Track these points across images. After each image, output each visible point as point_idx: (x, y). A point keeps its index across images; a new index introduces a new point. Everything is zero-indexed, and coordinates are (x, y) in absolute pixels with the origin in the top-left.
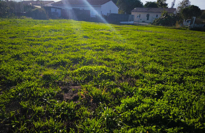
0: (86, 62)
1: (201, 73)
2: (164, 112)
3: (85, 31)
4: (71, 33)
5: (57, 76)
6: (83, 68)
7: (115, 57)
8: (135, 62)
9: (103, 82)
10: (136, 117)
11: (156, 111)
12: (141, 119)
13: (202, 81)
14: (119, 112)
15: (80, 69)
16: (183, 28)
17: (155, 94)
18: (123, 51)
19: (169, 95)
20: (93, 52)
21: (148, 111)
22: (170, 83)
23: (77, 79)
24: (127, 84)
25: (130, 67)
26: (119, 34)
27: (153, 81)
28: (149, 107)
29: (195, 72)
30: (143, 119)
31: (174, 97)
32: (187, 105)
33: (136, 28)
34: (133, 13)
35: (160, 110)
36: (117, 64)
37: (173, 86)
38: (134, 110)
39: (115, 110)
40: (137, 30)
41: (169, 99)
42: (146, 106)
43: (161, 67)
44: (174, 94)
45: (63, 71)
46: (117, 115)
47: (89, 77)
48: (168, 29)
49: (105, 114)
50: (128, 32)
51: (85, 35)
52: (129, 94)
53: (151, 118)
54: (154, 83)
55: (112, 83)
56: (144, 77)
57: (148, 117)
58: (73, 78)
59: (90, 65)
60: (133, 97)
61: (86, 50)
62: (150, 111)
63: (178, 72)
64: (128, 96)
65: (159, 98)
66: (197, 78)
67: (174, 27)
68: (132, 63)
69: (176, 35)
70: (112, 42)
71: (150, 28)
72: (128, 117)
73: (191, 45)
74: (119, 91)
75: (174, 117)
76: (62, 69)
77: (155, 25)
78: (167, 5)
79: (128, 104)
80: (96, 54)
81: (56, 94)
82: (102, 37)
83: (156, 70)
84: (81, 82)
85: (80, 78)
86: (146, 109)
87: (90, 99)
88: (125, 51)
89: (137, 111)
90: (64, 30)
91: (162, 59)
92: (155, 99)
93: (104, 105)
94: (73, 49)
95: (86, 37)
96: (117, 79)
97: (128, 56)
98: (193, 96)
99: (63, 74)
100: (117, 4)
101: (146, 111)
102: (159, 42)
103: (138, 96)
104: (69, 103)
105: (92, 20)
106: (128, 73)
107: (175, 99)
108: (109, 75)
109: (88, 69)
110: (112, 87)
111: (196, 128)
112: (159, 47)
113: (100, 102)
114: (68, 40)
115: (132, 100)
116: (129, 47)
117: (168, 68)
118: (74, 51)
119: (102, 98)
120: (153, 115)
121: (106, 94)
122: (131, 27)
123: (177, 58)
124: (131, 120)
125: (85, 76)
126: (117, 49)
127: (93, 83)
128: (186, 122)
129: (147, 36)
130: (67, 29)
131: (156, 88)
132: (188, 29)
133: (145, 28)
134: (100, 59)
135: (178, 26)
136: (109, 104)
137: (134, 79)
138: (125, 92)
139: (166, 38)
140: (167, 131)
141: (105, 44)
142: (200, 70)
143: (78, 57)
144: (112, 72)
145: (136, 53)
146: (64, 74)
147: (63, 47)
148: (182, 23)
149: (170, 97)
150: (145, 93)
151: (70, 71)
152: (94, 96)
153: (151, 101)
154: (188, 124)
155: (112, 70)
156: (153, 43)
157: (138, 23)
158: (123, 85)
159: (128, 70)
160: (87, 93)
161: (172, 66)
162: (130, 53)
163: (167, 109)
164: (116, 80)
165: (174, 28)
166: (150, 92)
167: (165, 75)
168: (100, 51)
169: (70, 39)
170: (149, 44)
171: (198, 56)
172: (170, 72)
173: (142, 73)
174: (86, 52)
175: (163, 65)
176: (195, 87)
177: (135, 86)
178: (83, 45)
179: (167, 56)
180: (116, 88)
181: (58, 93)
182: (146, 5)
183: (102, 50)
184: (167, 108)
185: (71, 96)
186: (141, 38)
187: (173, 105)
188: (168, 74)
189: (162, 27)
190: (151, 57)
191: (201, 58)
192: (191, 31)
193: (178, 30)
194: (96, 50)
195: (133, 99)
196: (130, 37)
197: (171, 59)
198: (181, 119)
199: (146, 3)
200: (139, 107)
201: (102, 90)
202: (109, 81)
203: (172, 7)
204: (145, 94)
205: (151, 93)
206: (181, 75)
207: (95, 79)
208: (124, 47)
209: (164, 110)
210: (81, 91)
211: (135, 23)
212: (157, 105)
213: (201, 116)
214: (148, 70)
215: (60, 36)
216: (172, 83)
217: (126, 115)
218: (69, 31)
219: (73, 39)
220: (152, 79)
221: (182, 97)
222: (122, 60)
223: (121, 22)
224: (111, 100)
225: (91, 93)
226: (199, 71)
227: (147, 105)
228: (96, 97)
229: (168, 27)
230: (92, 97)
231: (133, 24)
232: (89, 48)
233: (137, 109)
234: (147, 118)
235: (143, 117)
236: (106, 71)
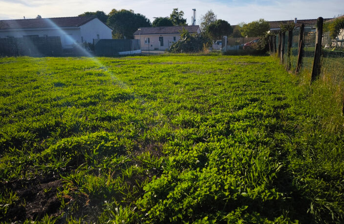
0: (67, 130)
1: (251, 115)
2: (215, 189)
3: (55, 73)
4: (26, 80)
5: (6, 171)
6: (62, 142)
7: (120, 112)
8: (155, 115)
9: (106, 162)
10: (173, 210)
11: (203, 191)
12: (183, 210)
13: (255, 125)
14: (143, 210)
15: (56, 147)
16: (213, 53)
17: (196, 160)
18: (131, 99)
19: (216, 157)
20: (78, 110)
21: (191, 194)
22: (214, 138)
23: (51, 168)
24: (149, 154)
25: (148, 124)
26: (120, 73)
27: (188, 140)
28: (192, 185)
29: (243, 114)
30: (186, 210)
31: (225, 160)
32: (244, 167)
33: (146, 60)
34: (137, 37)
35: (209, 186)
36: (125, 124)
37: (219, 143)
38: (168, 199)
39: (135, 208)
40: (149, 63)
41: (217, 164)
42: (186, 186)
43: (196, 117)
44: (223, 155)
45: (18, 157)
46: (140, 216)
47: (74, 157)
48: (194, 57)
49: (119, 221)
50: (134, 67)
51: (56, 81)
52: (155, 172)
53: (198, 203)
54: (191, 144)
55: (123, 159)
56: (173, 137)
57: (192, 204)
58: (43, 166)
59: (74, 136)
60: (162, 175)
61: (63, 109)
62: (194, 192)
63: (222, 119)
64: (155, 177)
65: (204, 167)
66: (248, 123)
67: (201, 53)
68: (151, 117)
69: (206, 64)
70: (110, 88)
71: (169, 57)
72: (160, 214)
73: (229, 75)
74: (136, 171)
75: (232, 192)
76: (14, 154)
77: (174, 52)
78: (185, 21)
79: (156, 191)
80: (84, 113)
81: (6, 209)
82: (91, 81)
83: (190, 122)
84: (61, 171)
85: (58, 164)
86: (187, 190)
87: (85, 201)
88: (136, 100)
89: (174, 199)
90: (11, 77)
91: (196, 103)
92: (198, 169)
93: (114, 204)
94: (35, 110)
95: (59, 85)
96: (130, 150)
97: (142, 107)
98: (250, 151)
99: (20, 164)
100: (108, 23)
101: (189, 195)
102: (186, 78)
103: (170, 172)
104: (40, 220)
105: (67, 53)
106: (147, 135)
107: (227, 162)
108: (115, 146)
109: (72, 143)
110: (123, 166)
111: (263, 200)
112: (187, 85)
113: (106, 202)
114: (22, 94)
115: (162, 181)
116: (140, 92)
117: (206, 116)
118: (38, 114)
119: (107, 193)
120: (199, 198)
121: (113, 182)
122: (138, 59)
123: (215, 99)
124: (167, 218)
125: (68, 158)
126: (122, 99)
127: (86, 167)
128: (249, 195)
129: (166, 70)
130: (18, 74)
131: (196, 150)
132: (220, 54)
133: (161, 59)
134: (93, 120)
135: (207, 51)
136: (123, 200)
137: (159, 143)
138: (148, 170)
139: (195, 71)
140: (226, 219)
141: (98, 92)
142: (249, 111)
143: (47, 125)
144: (119, 140)
145: (154, 99)
146: (22, 164)
147: (13, 110)
148: (211, 47)
149: (219, 161)
150: (181, 164)
151: (34, 155)
152: (92, 192)
153: (193, 174)
154: (253, 197)
155: (118, 136)
156: (177, 81)
157: (148, 52)
158: (142, 158)
159: (146, 131)
160: (76, 190)
161: (210, 111)
162: (145, 101)
163: (219, 183)
164: (128, 152)
165: (202, 55)
166: (187, 160)
167: (204, 127)
168: (91, 107)
169: (26, 92)
170: (171, 83)
171: (241, 90)
172: (210, 122)
173: (169, 131)
174: (64, 111)
175: (198, 112)
176: (248, 137)
177: (163, 154)
178: (55, 100)
179: (201, 98)
180: (132, 167)
181: (11, 206)
182: (155, 22)
183: (94, 104)
184: (219, 179)
185: (43, 204)
186: (157, 75)
187: (226, 173)
188: (208, 125)
189: (185, 54)
190: (179, 102)
191: (246, 93)
192: (226, 57)
193: (209, 57)
194: (82, 105)
195: (164, 179)
196: (139, 76)
197: (207, 101)
198: (241, 192)
199: (154, 20)
200: (176, 190)
201: (106, 177)
202: (116, 156)
203: (193, 24)
204: (180, 166)
205: (190, 162)
206: (227, 123)
207: (89, 159)
208: (133, 93)
209: (214, 186)
210: (62, 189)
211: (143, 52)
212: (202, 180)
213: (265, 179)
214: (178, 125)
215: (3, 90)
216: (217, 137)
217: (156, 212)
218: (22, 77)
219: (33, 91)
220: (187, 138)
221: (236, 157)
222: (133, 115)
223: (121, 53)
224: (126, 191)
225: (84, 188)
226: (247, 112)
227: (188, 183)
228: (97, 192)
229: (194, 54)
230: (88, 196)
231: (140, 55)
232: (68, 104)
233: (173, 194)
234: (191, 207)
235: (184, 206)
236: (107, 140)
